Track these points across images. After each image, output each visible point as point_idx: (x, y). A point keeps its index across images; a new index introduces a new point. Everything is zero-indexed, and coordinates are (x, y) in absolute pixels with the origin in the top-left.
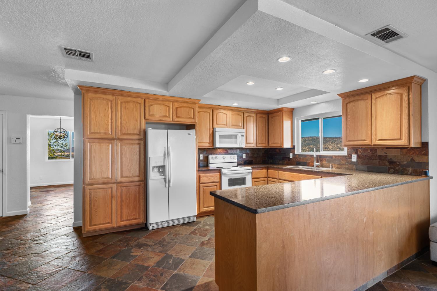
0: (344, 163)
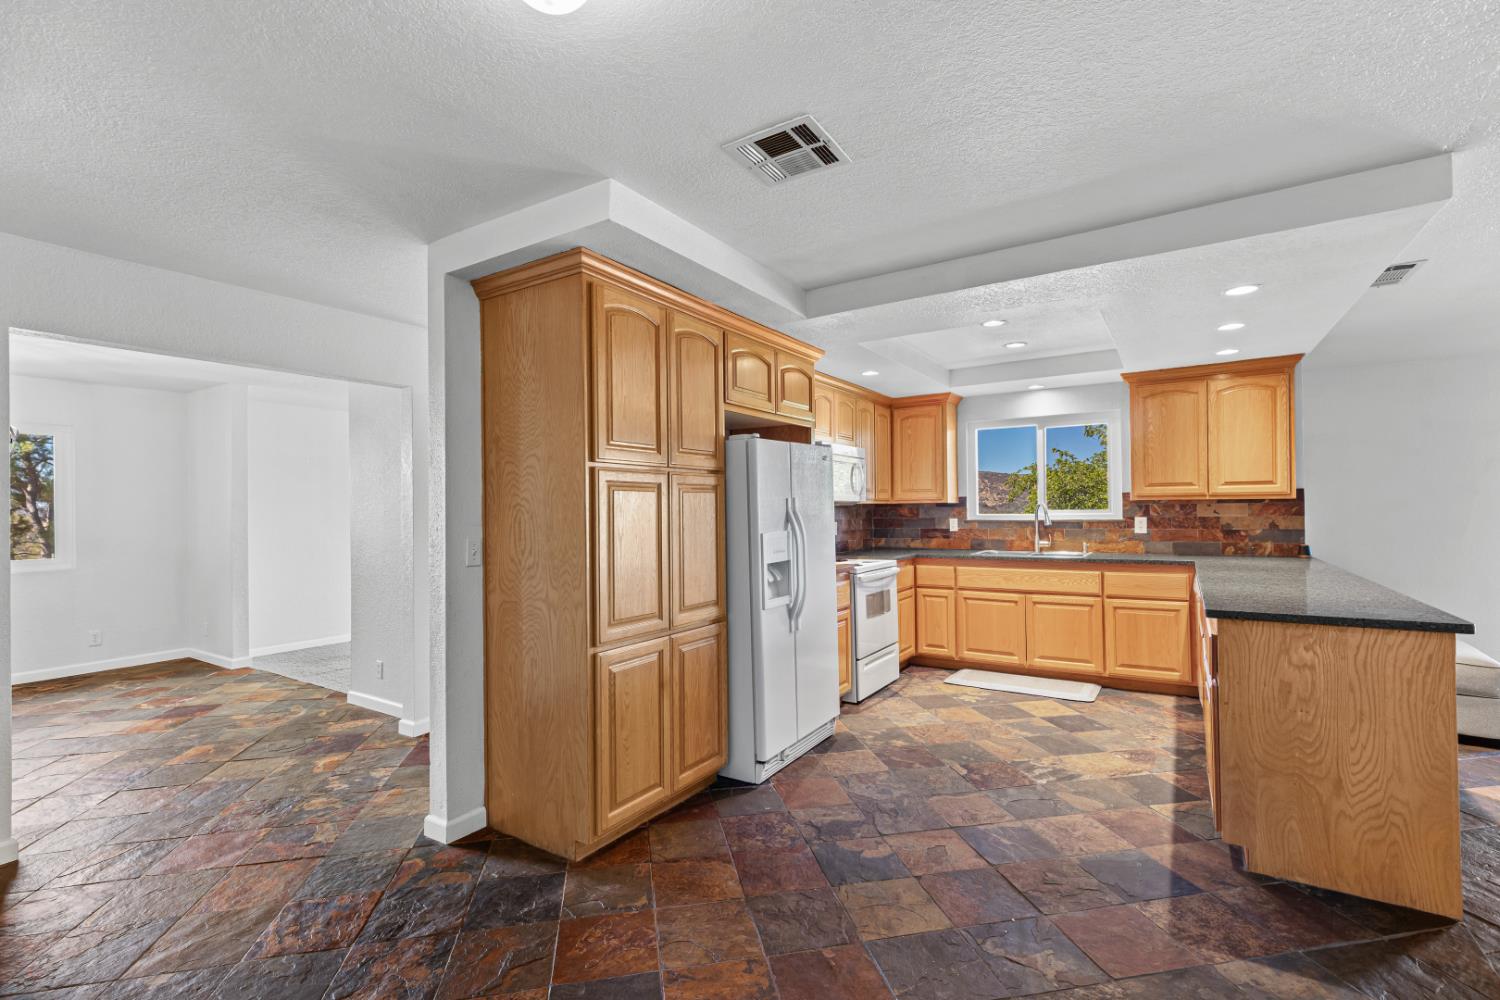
0: (1114, 536)
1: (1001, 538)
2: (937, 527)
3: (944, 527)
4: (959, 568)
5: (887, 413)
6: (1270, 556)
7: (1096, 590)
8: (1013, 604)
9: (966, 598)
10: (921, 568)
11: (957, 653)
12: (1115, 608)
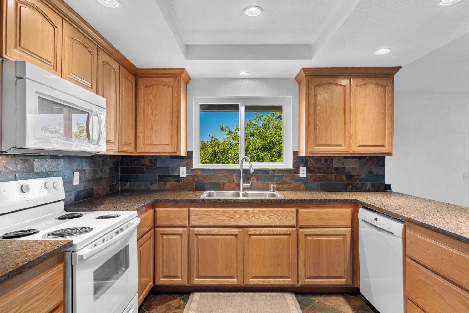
0: (287, 180)
1: (217, 182)
2: (171, 174)
3: (176, 174)
4: (192, 209)
5: (133, 79)
6: (369, 191)
7: (293, 223)
8: (233, 237)
9: (197, 235)
10: (160, 211)
11: (189, 282)
12: (306, 235)
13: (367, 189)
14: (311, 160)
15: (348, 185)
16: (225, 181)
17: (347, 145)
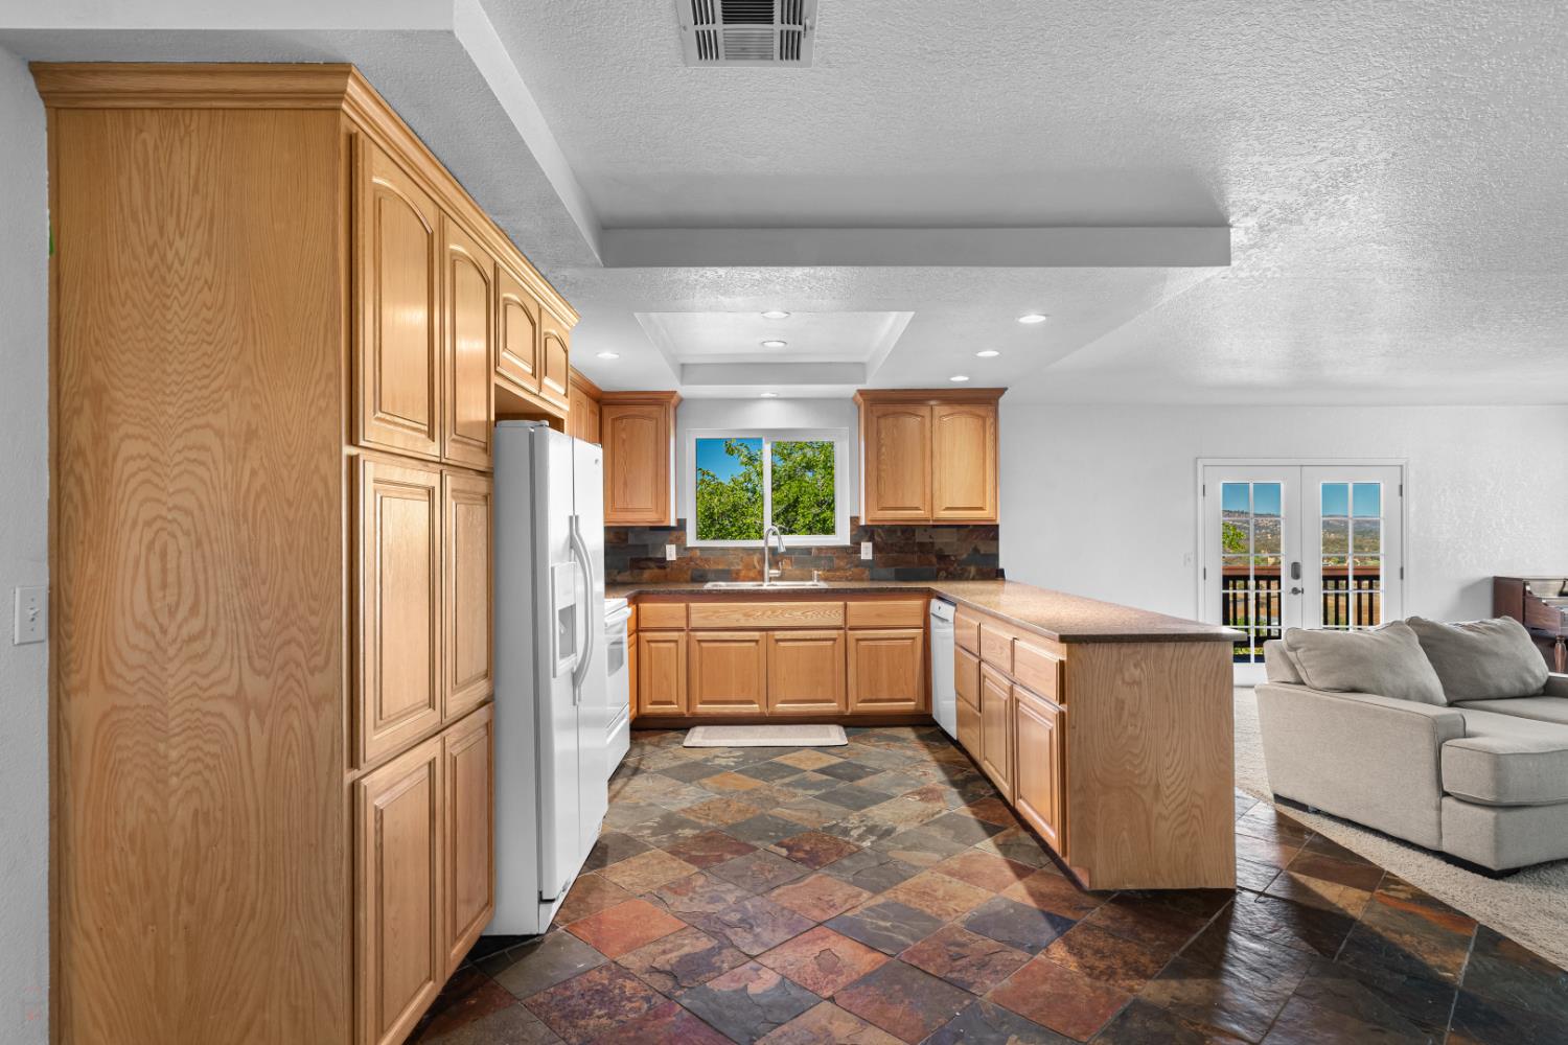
0: (842, 564)
1: (727, 568)
2: (651, 556)
3: (659, 556)
4: (692, 605)
5: (595, 408)
6: (973, 579)
7: (839, 622)
8: (753, 644)
9: (699, 641)
10: (645, 606)
11: (688, 710)
12: (858, 640)
13: (971, 576)
14: (880, 530)
15: (939, 570)
16: (740, 567)
17: (928, 507)
